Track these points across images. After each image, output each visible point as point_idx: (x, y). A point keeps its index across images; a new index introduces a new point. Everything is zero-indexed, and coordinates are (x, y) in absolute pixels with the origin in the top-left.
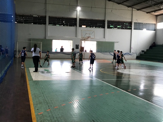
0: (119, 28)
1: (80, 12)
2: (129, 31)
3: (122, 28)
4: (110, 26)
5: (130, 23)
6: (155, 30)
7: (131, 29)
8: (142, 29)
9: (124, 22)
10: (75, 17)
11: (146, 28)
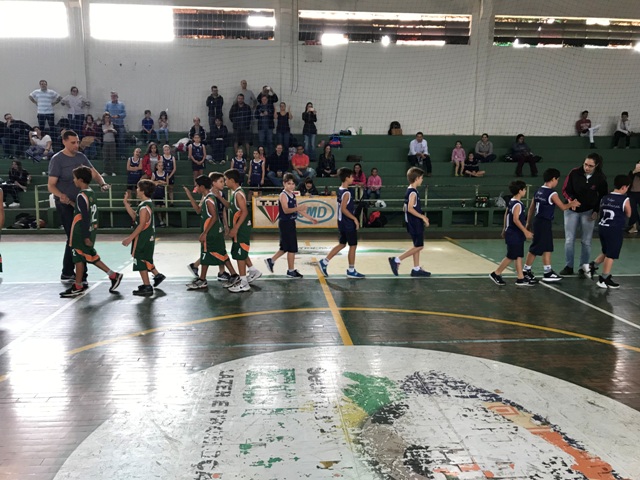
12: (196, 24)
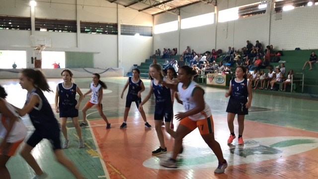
0: (98, 32)
1: (36, 8)
2: (115, 36)
3: (104, 33)
4: (85, 29)
5: (116, 26)
6: (151, 35)
7: (116, 34)
8: (133, 34)
9: (106, 24)
10: (29, 16)
11: (139, 32)
12: (244, 12)
